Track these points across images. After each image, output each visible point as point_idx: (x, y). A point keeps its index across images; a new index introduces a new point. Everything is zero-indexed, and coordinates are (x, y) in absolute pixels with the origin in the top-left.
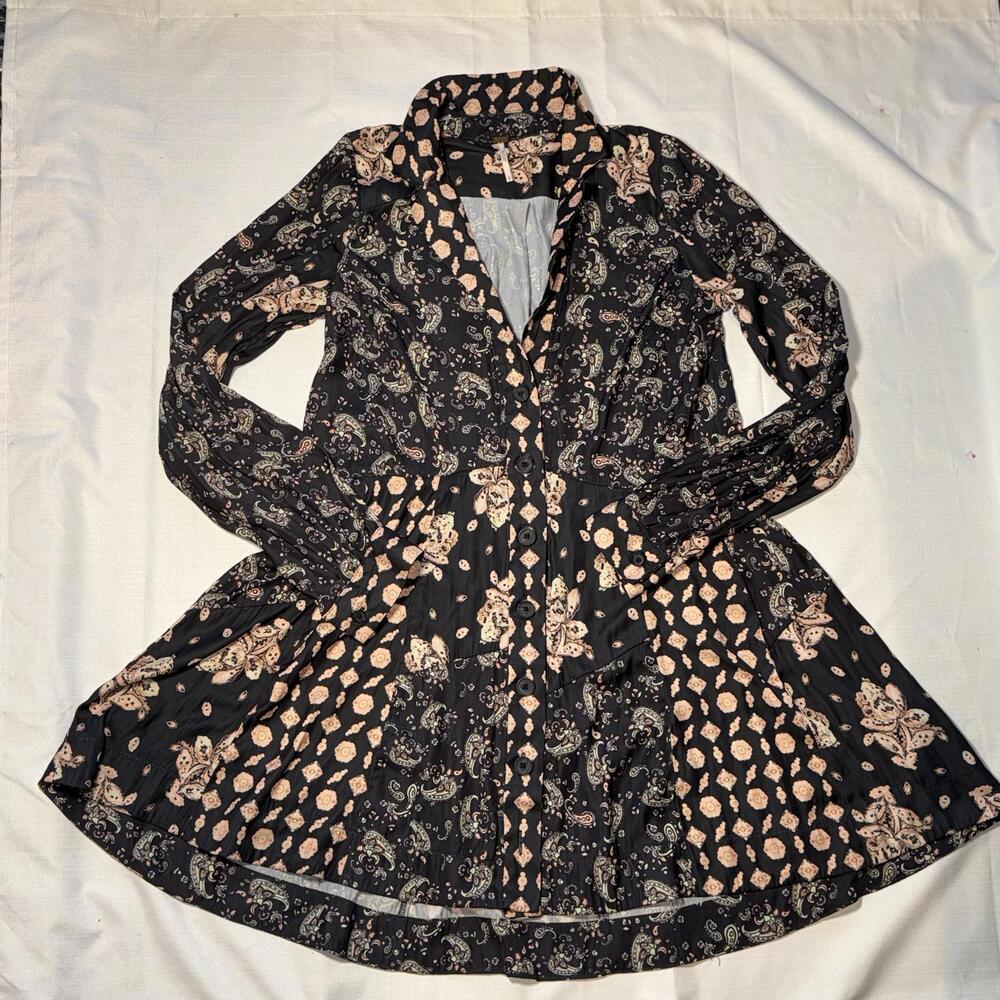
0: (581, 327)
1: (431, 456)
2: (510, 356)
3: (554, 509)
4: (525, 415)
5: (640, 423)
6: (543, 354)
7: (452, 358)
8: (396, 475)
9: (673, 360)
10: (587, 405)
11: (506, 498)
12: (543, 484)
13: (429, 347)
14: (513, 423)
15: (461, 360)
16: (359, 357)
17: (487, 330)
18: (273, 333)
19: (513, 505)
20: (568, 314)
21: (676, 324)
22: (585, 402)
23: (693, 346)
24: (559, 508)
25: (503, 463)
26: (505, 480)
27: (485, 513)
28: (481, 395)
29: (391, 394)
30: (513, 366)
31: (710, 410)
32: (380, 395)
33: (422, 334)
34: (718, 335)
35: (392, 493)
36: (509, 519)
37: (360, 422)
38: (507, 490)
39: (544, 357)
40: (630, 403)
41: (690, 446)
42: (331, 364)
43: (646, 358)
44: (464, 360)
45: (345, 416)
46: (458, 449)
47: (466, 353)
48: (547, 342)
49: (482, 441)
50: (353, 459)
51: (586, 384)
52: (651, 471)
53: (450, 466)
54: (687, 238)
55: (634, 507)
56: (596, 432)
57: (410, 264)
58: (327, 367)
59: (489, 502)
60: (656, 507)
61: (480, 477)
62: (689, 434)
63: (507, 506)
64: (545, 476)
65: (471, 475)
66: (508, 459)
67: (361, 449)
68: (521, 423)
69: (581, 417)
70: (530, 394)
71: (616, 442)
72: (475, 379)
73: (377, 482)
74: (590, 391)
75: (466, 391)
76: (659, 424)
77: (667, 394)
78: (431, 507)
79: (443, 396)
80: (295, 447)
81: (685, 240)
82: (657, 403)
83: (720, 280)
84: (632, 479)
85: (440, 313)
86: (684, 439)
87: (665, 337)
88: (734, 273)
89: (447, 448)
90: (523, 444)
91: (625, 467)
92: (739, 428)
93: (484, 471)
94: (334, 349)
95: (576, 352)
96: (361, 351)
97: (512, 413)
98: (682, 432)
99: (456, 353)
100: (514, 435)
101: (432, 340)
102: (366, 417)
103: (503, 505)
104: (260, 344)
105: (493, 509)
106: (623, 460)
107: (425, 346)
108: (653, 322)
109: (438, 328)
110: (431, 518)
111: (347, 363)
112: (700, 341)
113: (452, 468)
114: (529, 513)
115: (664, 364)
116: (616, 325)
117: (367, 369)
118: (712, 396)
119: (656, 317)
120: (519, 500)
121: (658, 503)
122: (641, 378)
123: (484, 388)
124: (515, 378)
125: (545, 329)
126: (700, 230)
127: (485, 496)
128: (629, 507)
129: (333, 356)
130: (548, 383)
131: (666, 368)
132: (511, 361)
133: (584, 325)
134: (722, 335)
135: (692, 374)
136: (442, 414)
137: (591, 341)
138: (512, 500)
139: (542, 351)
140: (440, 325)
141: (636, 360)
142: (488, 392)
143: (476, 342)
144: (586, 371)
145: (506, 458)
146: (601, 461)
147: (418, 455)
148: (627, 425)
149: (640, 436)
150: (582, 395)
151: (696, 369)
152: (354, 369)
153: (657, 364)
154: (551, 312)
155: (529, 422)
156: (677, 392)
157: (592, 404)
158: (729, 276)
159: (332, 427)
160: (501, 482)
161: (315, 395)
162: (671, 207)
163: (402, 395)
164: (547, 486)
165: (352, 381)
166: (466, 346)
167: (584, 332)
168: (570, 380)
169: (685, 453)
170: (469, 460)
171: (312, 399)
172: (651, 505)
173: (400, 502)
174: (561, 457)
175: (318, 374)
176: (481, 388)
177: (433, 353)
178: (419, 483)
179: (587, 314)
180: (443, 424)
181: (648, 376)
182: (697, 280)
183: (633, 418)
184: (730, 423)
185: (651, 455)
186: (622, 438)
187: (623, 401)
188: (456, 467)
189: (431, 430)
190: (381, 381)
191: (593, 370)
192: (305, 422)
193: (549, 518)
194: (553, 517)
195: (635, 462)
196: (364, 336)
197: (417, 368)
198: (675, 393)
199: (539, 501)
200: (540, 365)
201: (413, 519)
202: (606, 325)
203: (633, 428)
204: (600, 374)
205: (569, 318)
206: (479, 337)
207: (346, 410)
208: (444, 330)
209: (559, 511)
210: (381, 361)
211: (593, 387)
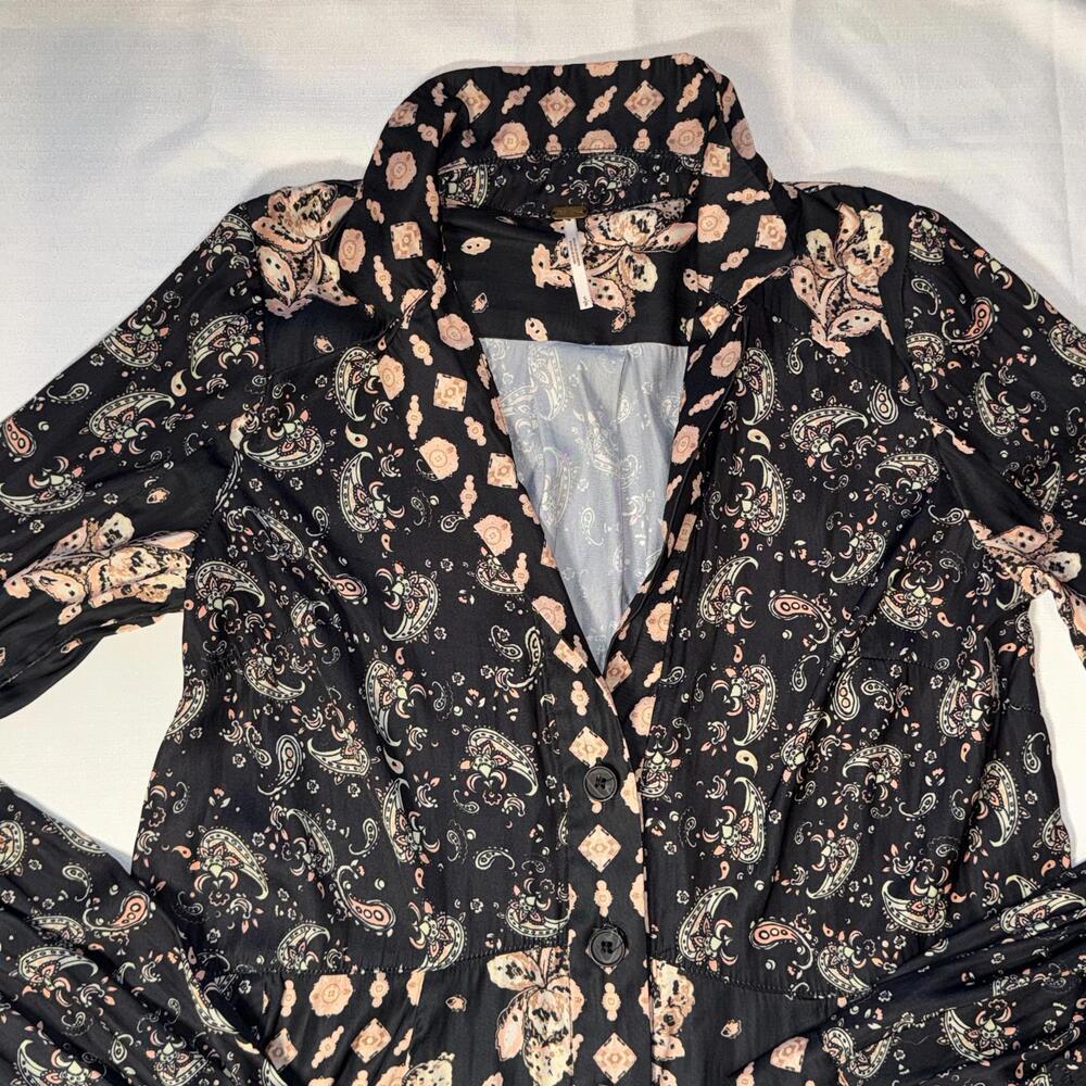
0: (731, 629)
1: (405, 926)
2: (580, 698)
3: (669, 1047)
4: (609, 830)
5: (852, 847)
6: (649, 692)
7: (458, 695)
8: (330, 972)
9: (924, 705)
10: (739, 803)
11: (567, 1021)
12: (645, 990)
13: (408, 675)
14: (583, 848)
15: (476, 701)
16: (259, 700)
17: (532, 635)
18: (73, 645)
19: (580, 1038)
20: (704, 602)
21: (932, 623)
22: (736, 797)
23: (971, 684)
24: (678, 1043)
25: (559, 941)
26: (565, 980)
27: (519, 1057)
28: (517, 784)
29: (326, 778)
30: (587, 721)
31: (1004, 820)
32: (301, 785)
33: (393, 646)
34: (1023, 651)
35: (320, 1012)
36: (570, 1070)
37: (255, 850)
38: (568, 1003)
39: (653, 699)
40: (831, 799)
41: (960, 900)
42: (193, 724)
43: (867, 702)
44: (482, 702)
45: (224, 833)
46: (466, 907)
47: (486, 687)
48: (658, 667)
49: (517, 891)
50: (238, 927)
51: (740, 756)
52: (876, 961)
53: (447, 949)
54: (960, 436)
55: (843, 1060)
56: (760, 867)
57: (374, 487)
58: (186, 731)
59: (529, 1033)
60: (890, 1057)
61: (511, 971)
62: (959, 873)
63: (567, 1039)
64: (649, 971)
65: (491, 966)
66: (572, 934)
67: (256, 904)
68: (600, 848)
69: (727, 831)
70: (620, 785)
71: (802, 889)
72: (505, 747)
73: (289, 984)
74: (746, 771)
75: (485, 770)
76: (894, 849)
77: (911, 780)
78: (404, 1045)
79: (436, 781)
80: (110, 910)
81: (956, 441)
82: (890, 801)
83: (1027, 531)
84: (834, 977)
85: (435, 596)
86: (947, 889)
87: (908, 654)
88: (1058, 512)
89: (443, 907)
90: (603, 898)
91: (820, 947)
92: (1065, 863)
93: (520, 960)
94: (201, 693)
95: (719, 684)
96: (263, 687)
97: (582, 827)
98: (945, 874)
99: (467, 686)
100: (588, 875)
101: (416, 658)
102: (269, 838)
103: (558, 1037)
104: (48, 666)
105: (536, 1049)
106: (817, 932)
107: (400, 671)
108: (882, 618)
109: (430, 630)
110: (404, 1070)
111: (231, 713)
112: (987, 674)
113: (449, 954)
114: (615, 1058)
115: (906, 713)
116: (804, 624)
117: (276, 725)
118: (1006, 787)
119: (891, 609)
120: (592, 1027)
121: (893, 1049)
122: (856, 746)
123: (524, 769)
124: (589, 747)
125: (655, 638)
126: (988, 418)
127: (520, 1015)
128: (830, 1061)
129: (198, 706)
130: (658, 758)
131: (908, 721)
132: (582, 711)
133: (736, 623)
134: (1031, 652)
135: (967, 746)
136: (434, 824)
137: (750, 660)
138: (579, 1026)
139: (647, 684)
140: (435, 622)
141: (847, 703)
142: (531, 778)
143: (508, 664)
144: (739, 726)
145: (567, 928)
146: (770, 933)
147: (376, 917)
148: (826, 852)
149: (852, 877)
150: (730, 780)
151: (977, 736)
152: (248, 725)
153: (891, 716)
154: (668, 597)
155: (617, 847)
156: (935, 781)
157: (750, 802)
158: (1048, 520)
159: (195, 857)
160: (556, 983)
161: (160, 790)
162: (927, 368)
163: (349, 779)
164: (654, 991)
165: (243, 749)
166: (488, 672)
167: (735, 639)
168: (705, 748)
169: (948, 917)
170: (487, 934)
171: (152, 797)
172: (879, 1052)
173: (336, 1035)
174: (684, 928)
175: (167, 744)
176: (518, 768)
177: (417, 688)
178: (379, 989)
179: (744, 598)
180: (434, 848)
181: (872, 743)
182: (980, 532)
183: (838, 834)
184: (1046, 853)
185: (876, 923)
186: (815, 881)
187: (817, 795)
188: (459, 950)
189: (408, 869)
190: (305, 749)
191: (753, 723)
192: (136, 851)
193: (657, 1070)
194: (665, 1065)
195: (842, 937)
196: (271, 652)
197: (383, 720)
198: (928, 780)
199: (635, 1029)
200: (643, 717)
201: (364, 1066)
202: (784, 624)
203: (838, 856)
204: (770, 733)
205: (706, 610)
206: (515, 653)
207: (227, 820)
208: (442, 633)
209: (679, 1051)
210: (306, 703)
211: (753, 763)
